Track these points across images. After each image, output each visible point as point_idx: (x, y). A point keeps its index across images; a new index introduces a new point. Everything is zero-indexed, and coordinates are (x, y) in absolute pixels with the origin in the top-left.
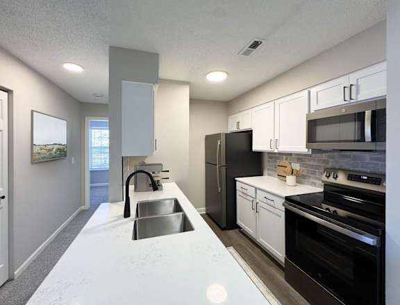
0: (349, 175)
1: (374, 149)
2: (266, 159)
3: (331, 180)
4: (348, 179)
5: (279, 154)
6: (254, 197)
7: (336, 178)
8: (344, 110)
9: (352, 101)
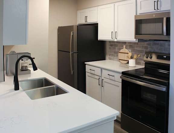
0: (158, 55)
1: (167, 39)
2: (108, 46)
3: (149, 59)
4: (157, 58)
5: (117, 42)
6: (100, 75)
7: (151, 58)
8: (154, 16)
9: (158, 10)
